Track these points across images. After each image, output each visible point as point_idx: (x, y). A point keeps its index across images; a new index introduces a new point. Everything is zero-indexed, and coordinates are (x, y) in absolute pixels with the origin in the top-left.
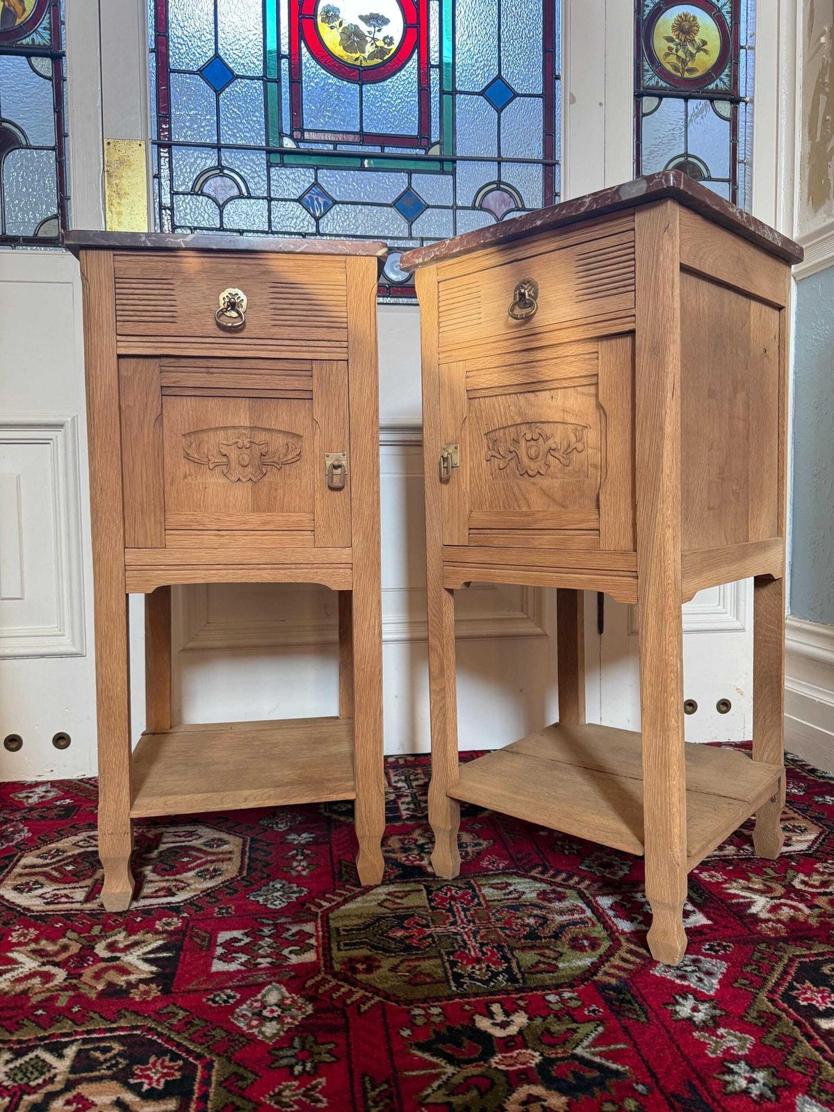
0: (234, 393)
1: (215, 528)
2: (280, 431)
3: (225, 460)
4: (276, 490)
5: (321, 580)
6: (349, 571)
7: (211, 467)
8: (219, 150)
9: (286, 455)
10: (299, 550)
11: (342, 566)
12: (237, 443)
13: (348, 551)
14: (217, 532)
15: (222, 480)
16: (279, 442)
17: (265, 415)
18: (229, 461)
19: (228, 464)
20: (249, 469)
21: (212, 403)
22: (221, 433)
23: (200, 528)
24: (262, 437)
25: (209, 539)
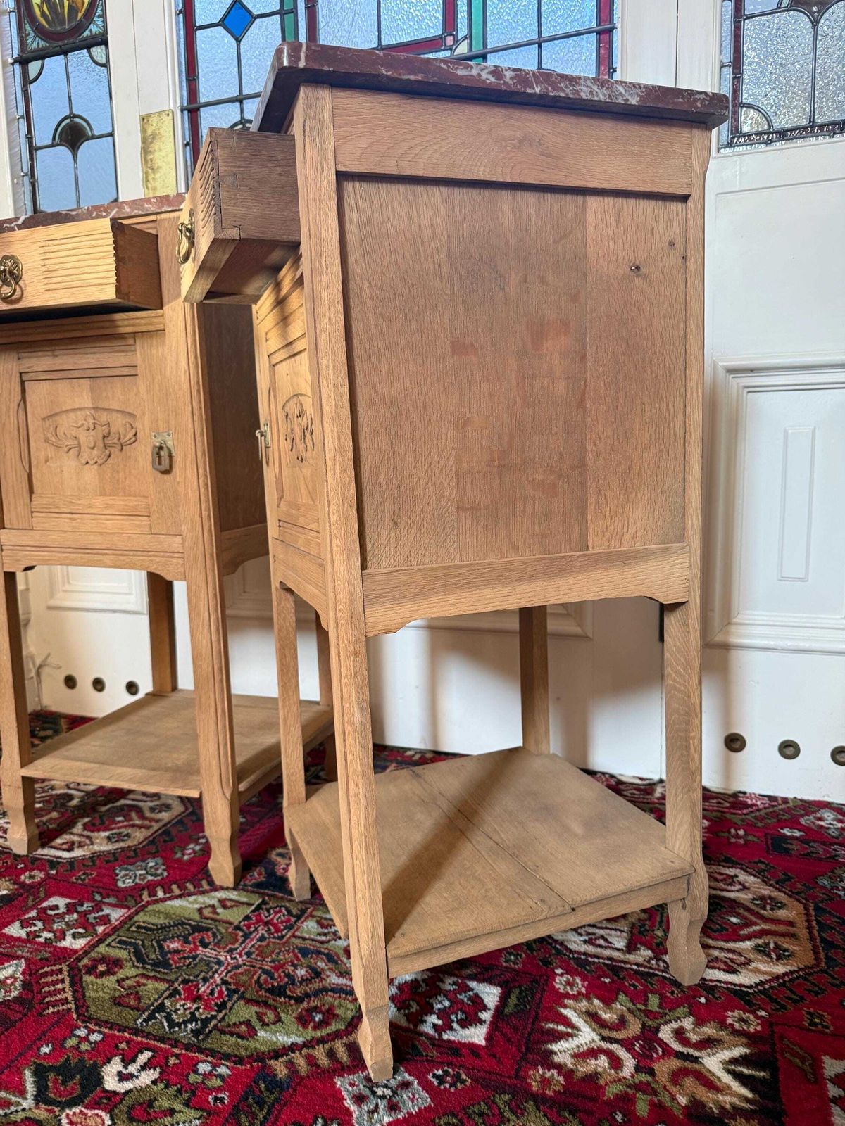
0: (76, 374)
1: (69, 511)
2: (118, 411)
3: (76, 442)
4: (118, 472)
5: (155, 569)
6: (181, 561)
7: (66, 449)
8: (241, 102)
9: (125, 436)
10: (134, 536)
11: (176, 555)
12: (83, 425)
13: (178, 539)
14: (69, 516)
15: (74, 464)
16: (118, 423)
17: (104, 394)
18: (79, 444)
19: (79, 446)
20: (95, 452)
21: (62, 385)
22: (72, 415)
23: (57, 511)
24: (104, 418)
25: (64, 522)
